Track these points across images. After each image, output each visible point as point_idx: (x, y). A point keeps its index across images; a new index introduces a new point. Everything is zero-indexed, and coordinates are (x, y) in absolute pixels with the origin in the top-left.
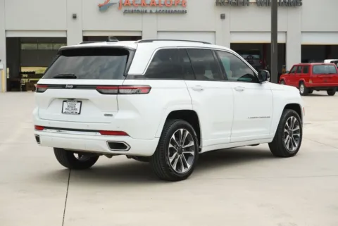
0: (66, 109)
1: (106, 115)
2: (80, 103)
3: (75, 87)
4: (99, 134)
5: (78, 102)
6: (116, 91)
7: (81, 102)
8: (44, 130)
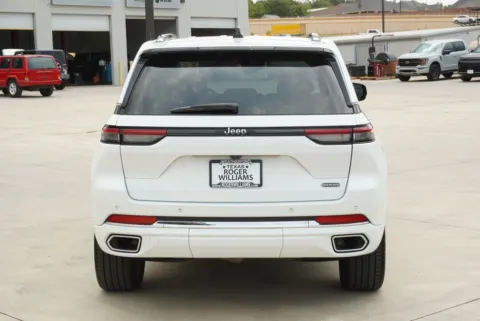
0: (221, 177)
1: (326, 185)
2: (258, 164)
3: (251, 132)
4: (313, 223)
5: (253, 161)
6: (347, 137)
7: (260, 162)
8: (155, 224)
